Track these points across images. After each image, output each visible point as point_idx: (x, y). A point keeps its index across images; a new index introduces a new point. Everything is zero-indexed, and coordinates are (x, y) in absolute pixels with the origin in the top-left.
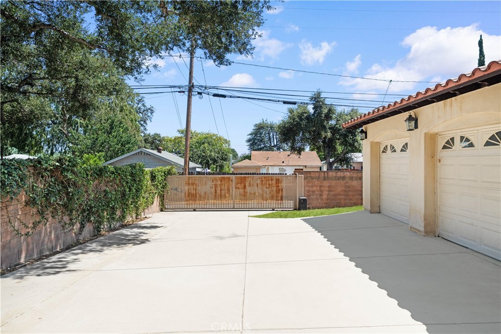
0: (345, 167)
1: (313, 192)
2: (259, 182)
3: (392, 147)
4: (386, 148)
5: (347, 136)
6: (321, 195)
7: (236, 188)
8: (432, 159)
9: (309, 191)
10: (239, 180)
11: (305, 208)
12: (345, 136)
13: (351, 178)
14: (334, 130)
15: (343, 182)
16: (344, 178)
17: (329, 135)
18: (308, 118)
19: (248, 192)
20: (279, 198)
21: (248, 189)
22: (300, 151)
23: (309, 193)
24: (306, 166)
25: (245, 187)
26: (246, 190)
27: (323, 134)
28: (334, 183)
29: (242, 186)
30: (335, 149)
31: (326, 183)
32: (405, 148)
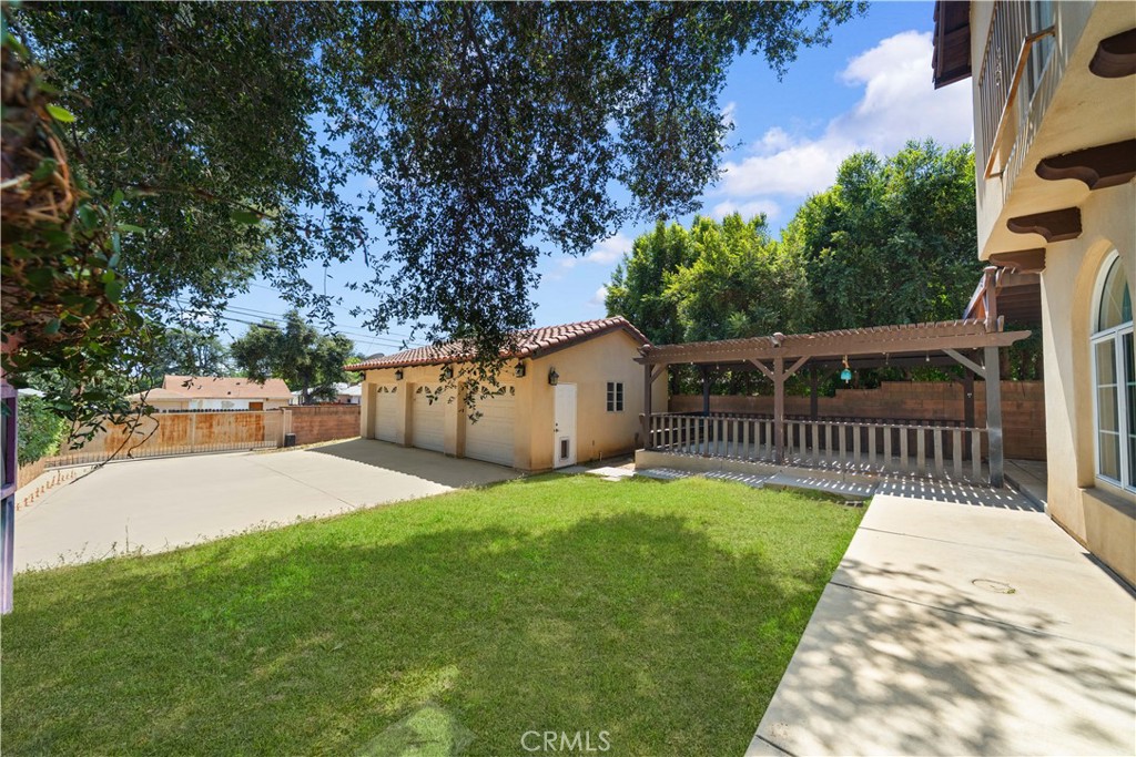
0: (328, 400)
1: (302, 428)
2: (232, 419)
3: (386, 389)
4: (380, 389)
5: (332, 365)
6: (311, 431)
7: (197, 428)
8: (411, 400)
9: (297, 427)
10: (203, 419)
11: (294, 444)
12: (329, 365)
13: (345, 413)
14: (315, 356)
15: (335, 417)
16: (336, 413)
17: (308, 361)
18: (280, 339)
19: (216, 431)
20: (260, 437)
21: (216, 429)
22: (262, 379)
23: (297, 430)
24: (267, 399)
25: (211, 426)
26: (213, 430)
27: (300, 361)
28: (325, 418)
29: (208, 424)
30: (315, 379)
31: (318, 419)
32: (395, 389)
